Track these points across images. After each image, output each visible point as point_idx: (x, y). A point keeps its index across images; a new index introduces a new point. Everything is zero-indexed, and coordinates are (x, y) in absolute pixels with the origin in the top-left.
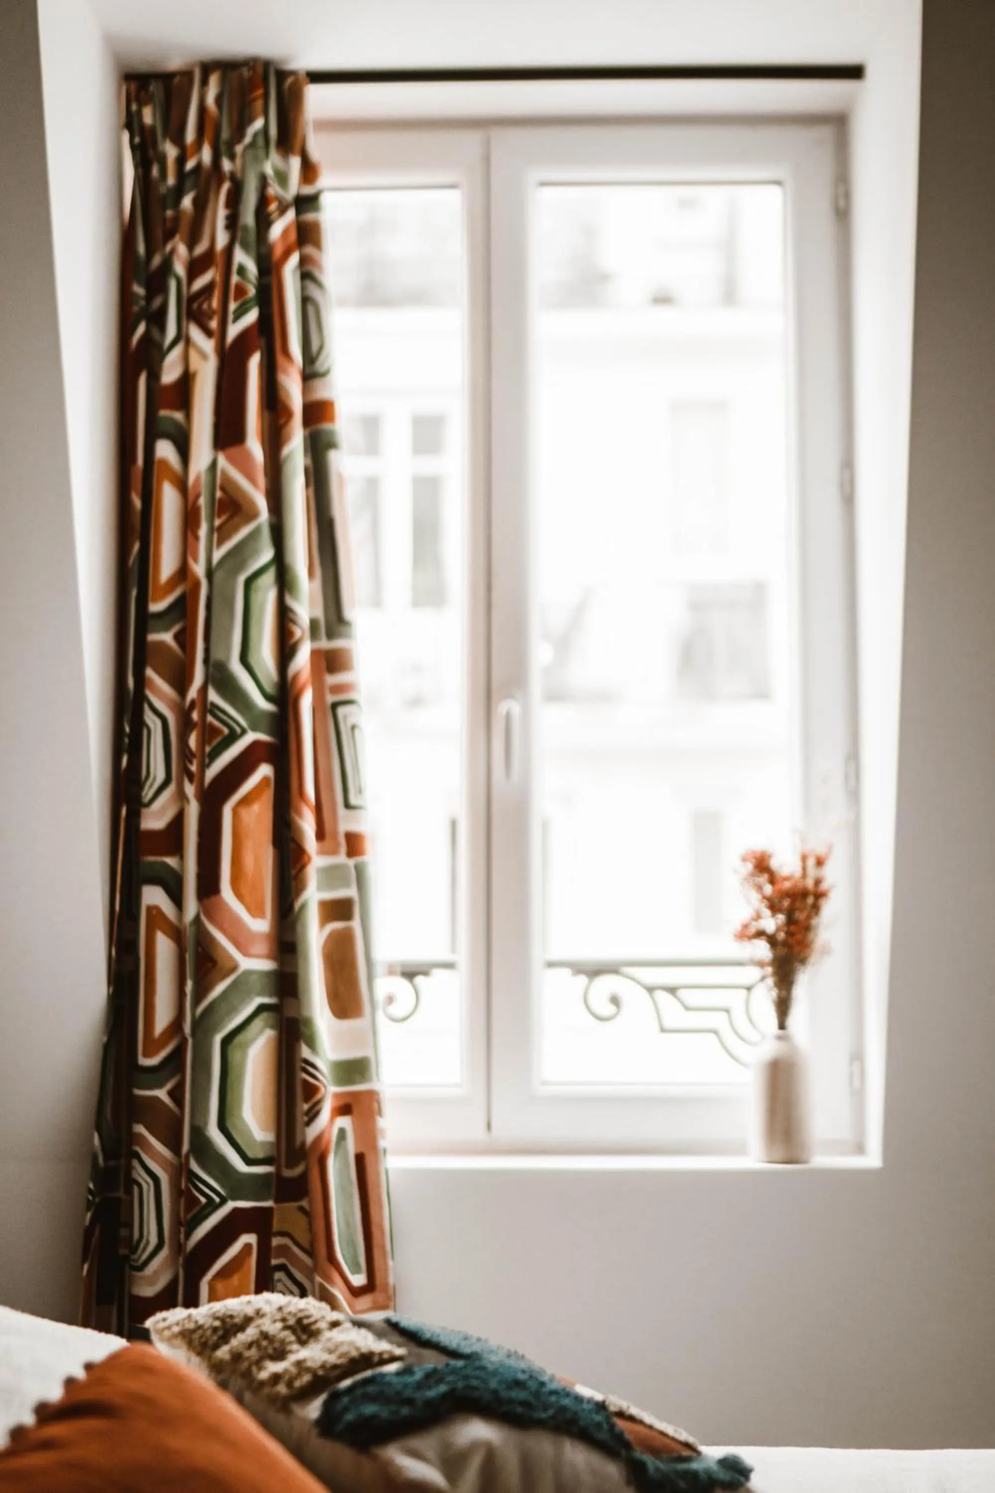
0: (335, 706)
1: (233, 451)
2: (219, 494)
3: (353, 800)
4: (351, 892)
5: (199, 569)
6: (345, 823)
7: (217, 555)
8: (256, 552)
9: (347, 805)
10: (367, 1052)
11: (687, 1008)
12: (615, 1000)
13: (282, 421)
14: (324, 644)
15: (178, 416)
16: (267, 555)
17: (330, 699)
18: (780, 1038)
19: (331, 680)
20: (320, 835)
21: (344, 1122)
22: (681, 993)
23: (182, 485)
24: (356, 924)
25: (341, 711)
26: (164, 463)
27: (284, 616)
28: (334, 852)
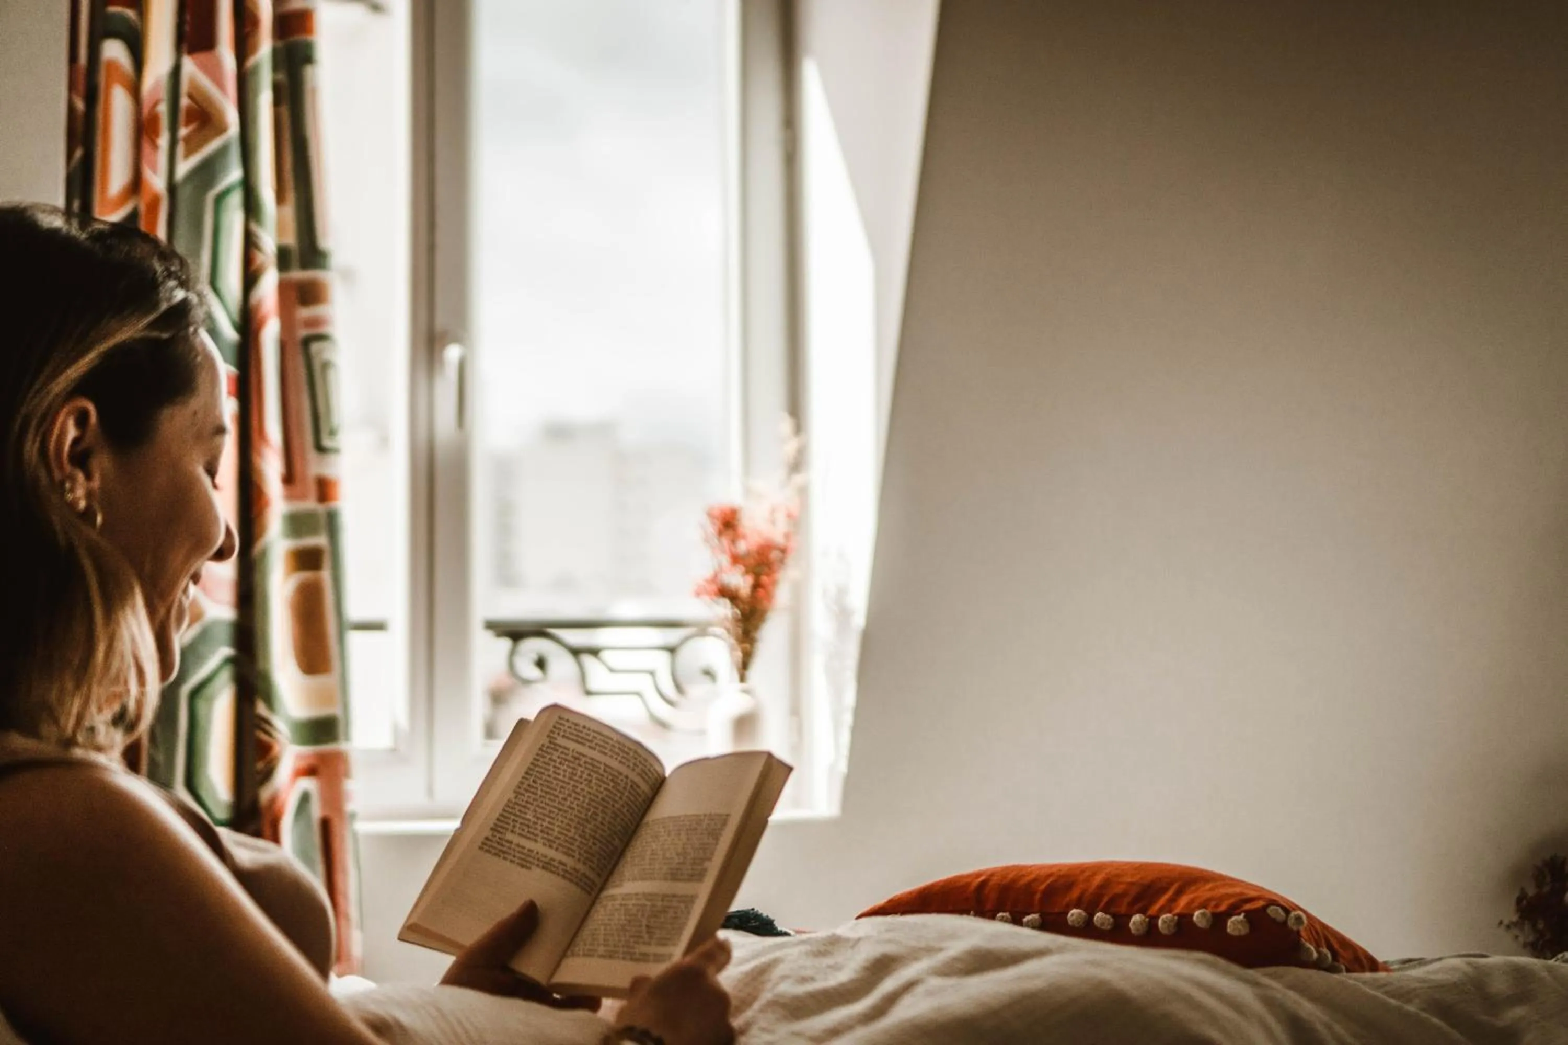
0: (307, 342)
1: (203, 56)
2: (184, 102)
3: (326, 442)
4: (320, 540)
5: (157, 181)
6: (314, 466)
7: (183, 168)
8: (225, 169)
9: (320, 449)
10: (336, 711)
11: (612, 670)
12: (541, 664)
13: (247, 30)
14: (297, 274)
15: (130, 13)
16: (234, 174)
17: (303, 333)
18: (746, 691)
19: (304, 313)
20: (289, 479)
21: (308, 784)
22: (605, 655)
23: (135, 90)
24: (326, 575)
25: (315, 347)
26: (112, 65)
27: (250, 243)
28: (303, 497)
